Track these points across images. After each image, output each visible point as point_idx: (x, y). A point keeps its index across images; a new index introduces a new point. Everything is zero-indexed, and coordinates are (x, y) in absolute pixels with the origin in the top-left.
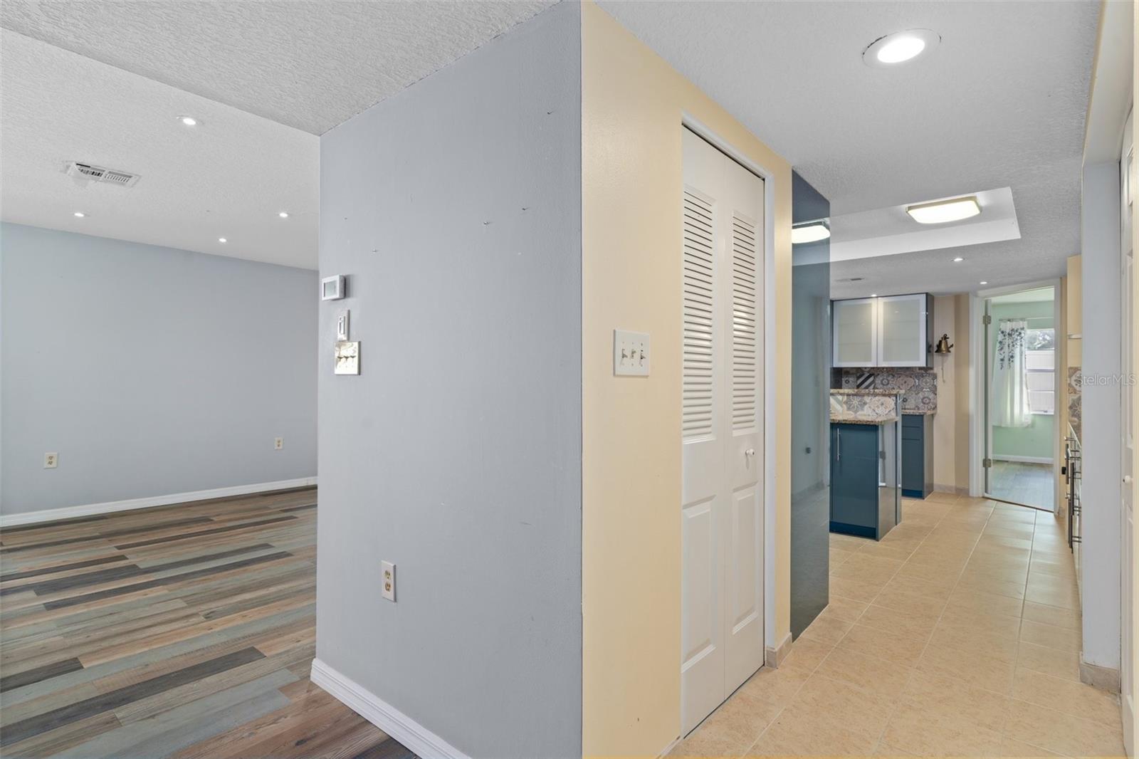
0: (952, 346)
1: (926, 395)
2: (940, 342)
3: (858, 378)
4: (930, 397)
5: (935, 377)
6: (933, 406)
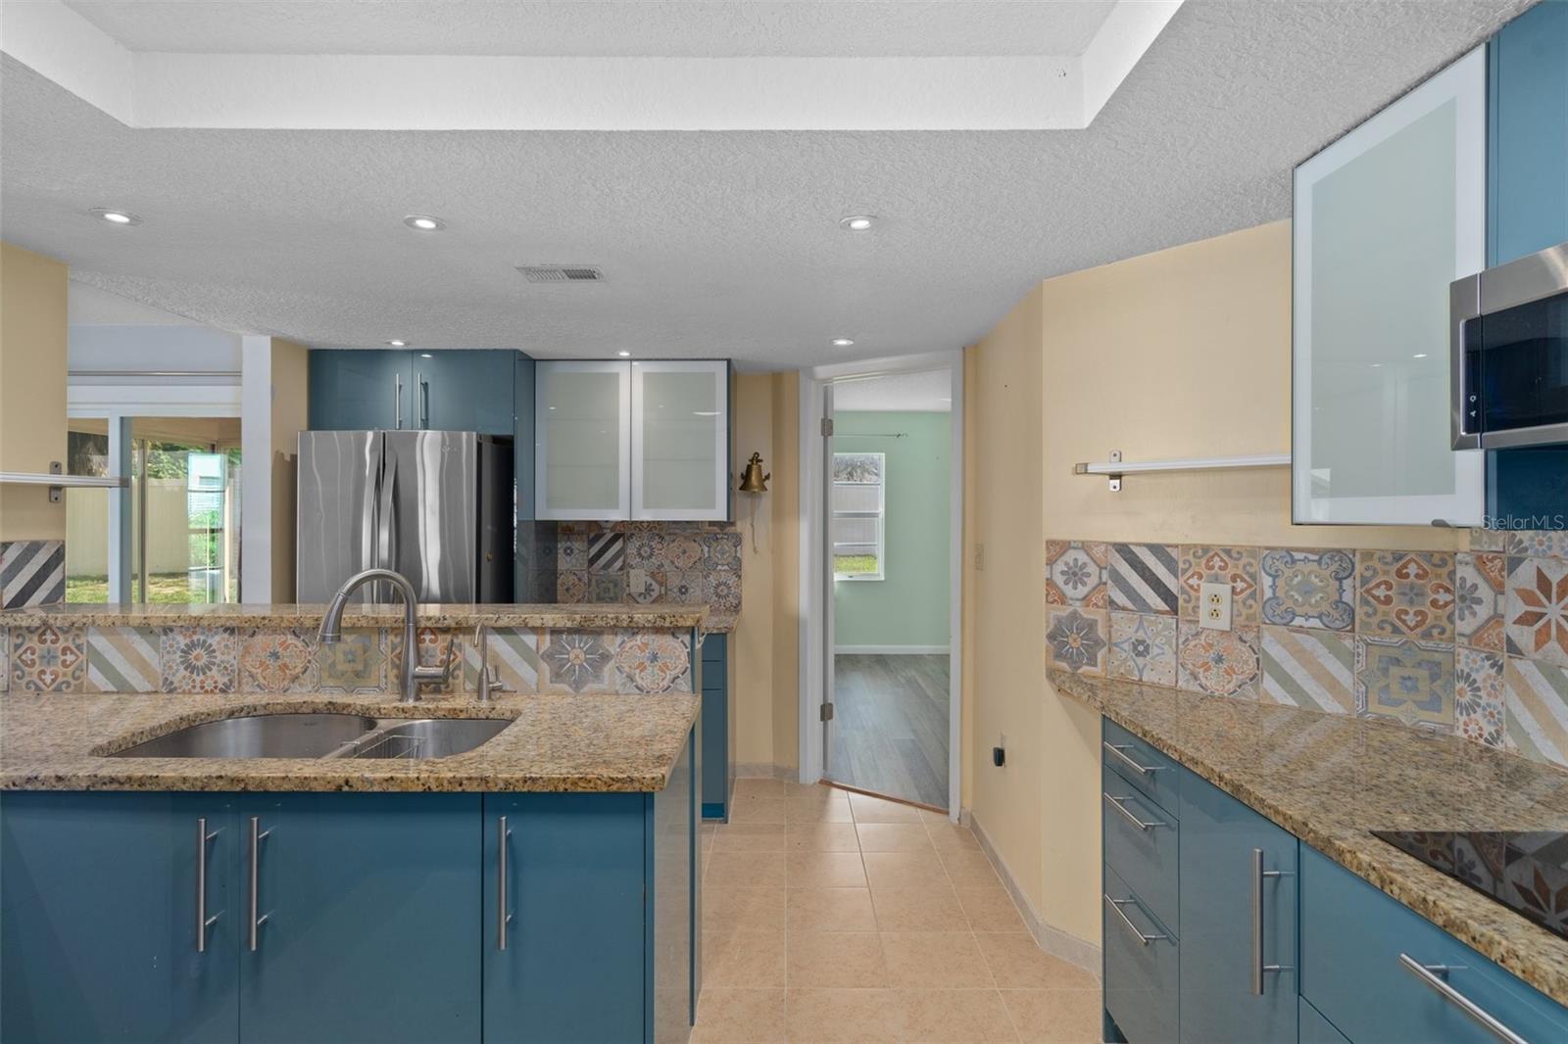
0: (767, 477)
1: (723, 579)
2: (749, 468)
3: (592, 542)
4: (730, 582)
5: (738, 540)
6: (735, 602)
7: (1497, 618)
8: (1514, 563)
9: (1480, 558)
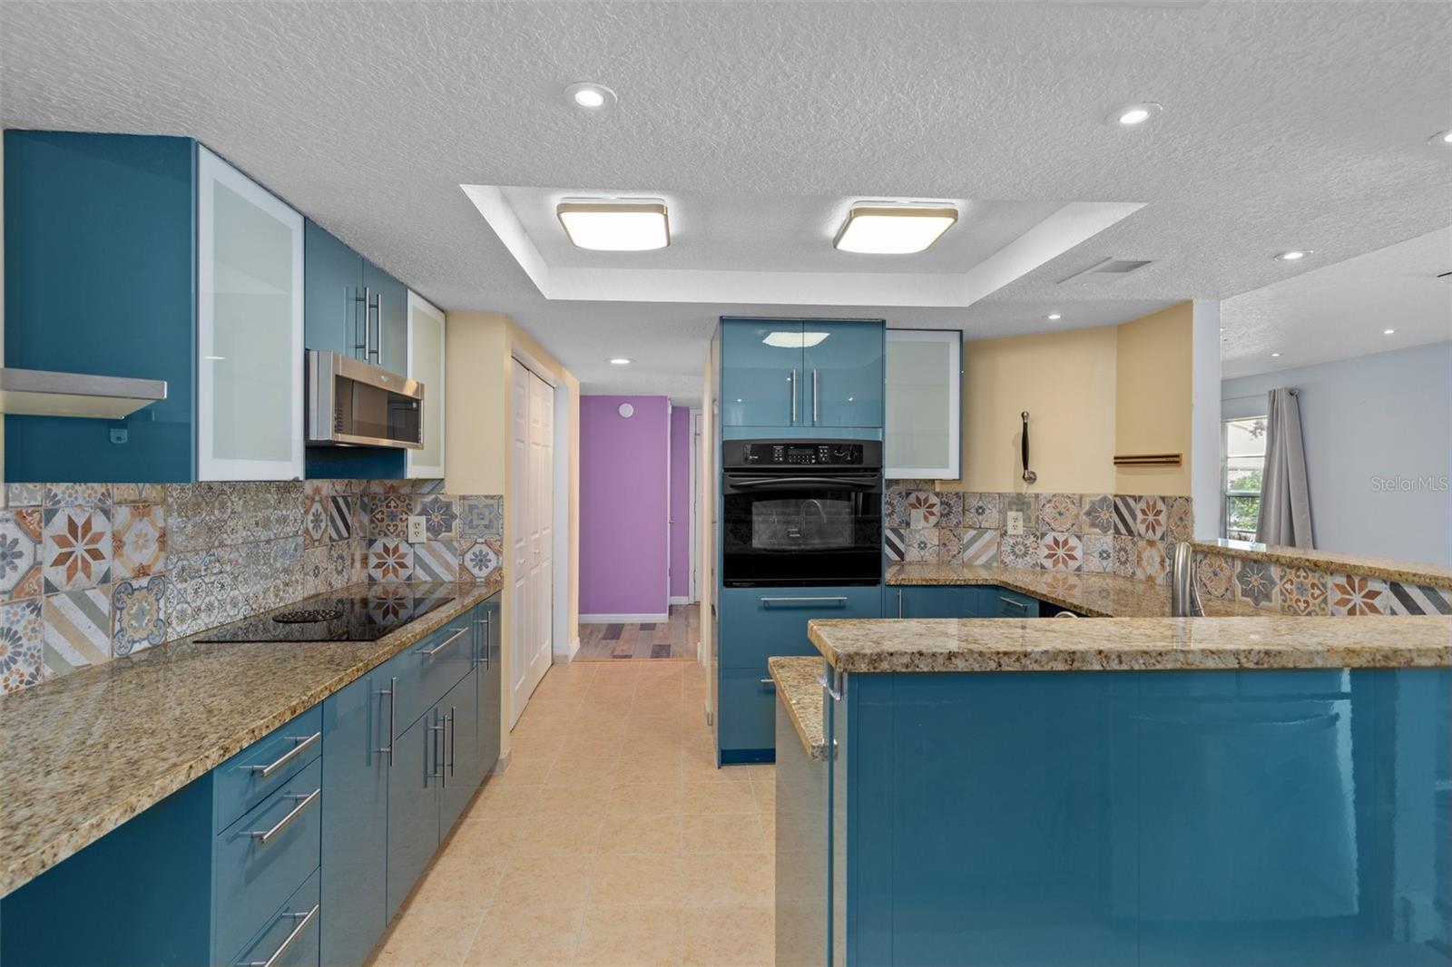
7: (36, 566)
8: (50, 515)
9: (19, 513)
